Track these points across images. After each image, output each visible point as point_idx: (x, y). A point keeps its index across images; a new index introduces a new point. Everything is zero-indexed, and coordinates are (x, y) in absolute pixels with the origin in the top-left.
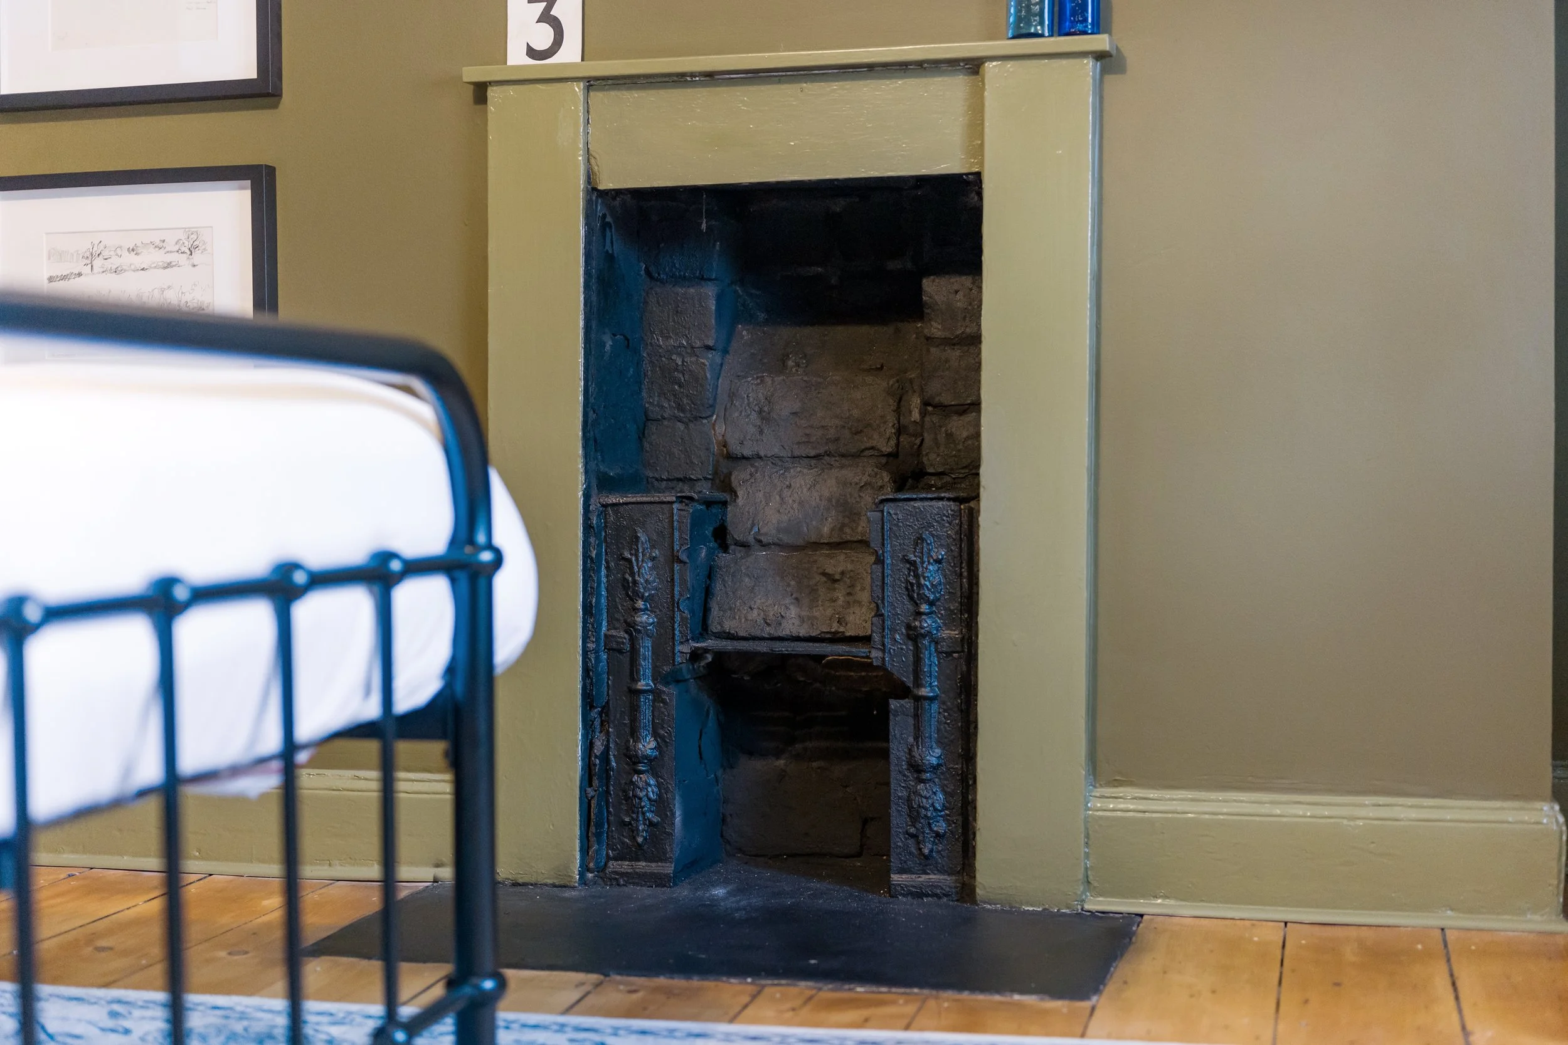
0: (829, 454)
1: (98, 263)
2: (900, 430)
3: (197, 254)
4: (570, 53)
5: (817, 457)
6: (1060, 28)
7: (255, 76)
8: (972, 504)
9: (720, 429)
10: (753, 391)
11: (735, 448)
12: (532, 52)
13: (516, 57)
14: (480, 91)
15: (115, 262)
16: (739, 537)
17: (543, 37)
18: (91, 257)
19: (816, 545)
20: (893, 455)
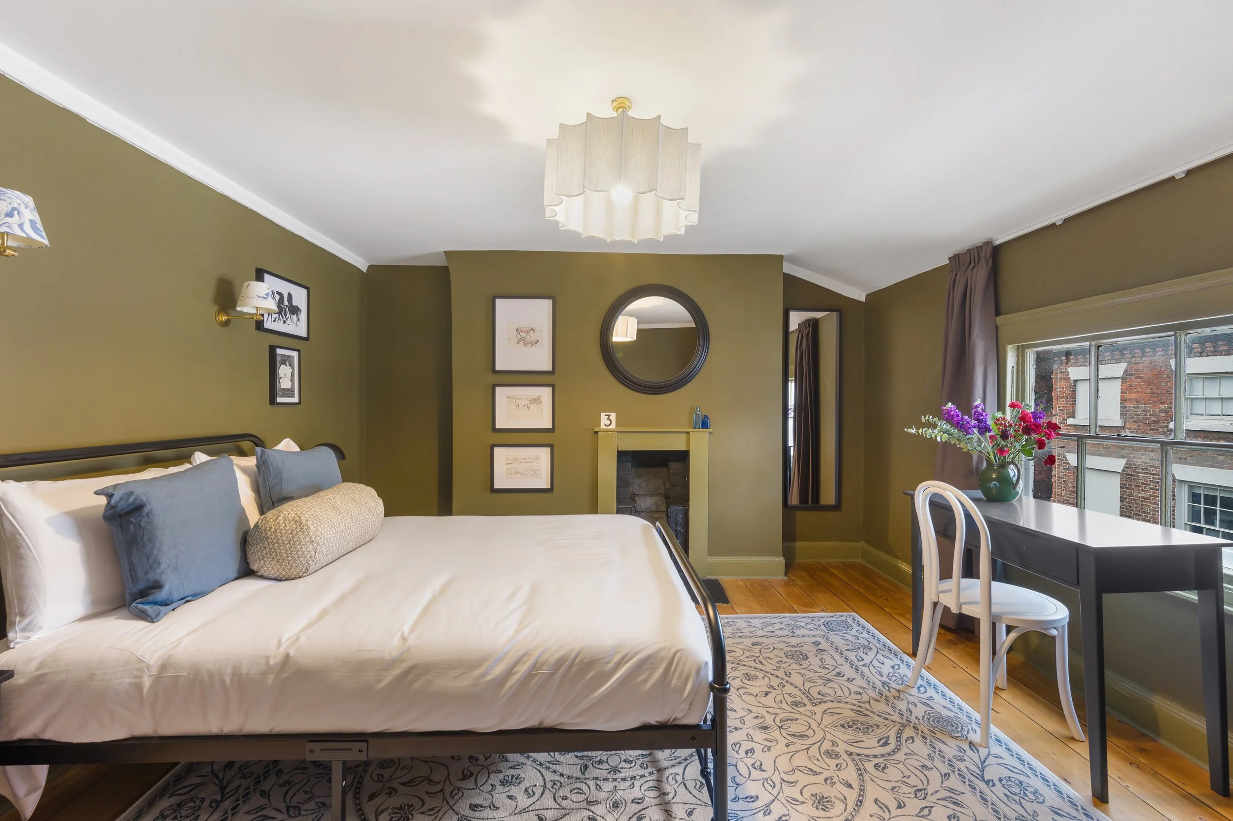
0: (653, 494)
1: (516, 461)
2: (665, 489)
3: (537, 460)
4: (613, 426)
5: (650, 495)
6: (703, 427)
7: (551, 427)
8: (687, 507)
9: (632, 489)
10: (637, 481)
11: (635, 493)
12: (605, 425)
13: (603, 426)
14: (597, 433)
15: (520, 461)
16: (638, 510)
17: (608, 422)
18: (514, 460)
19: (653, 512)
20: (665, 494)
